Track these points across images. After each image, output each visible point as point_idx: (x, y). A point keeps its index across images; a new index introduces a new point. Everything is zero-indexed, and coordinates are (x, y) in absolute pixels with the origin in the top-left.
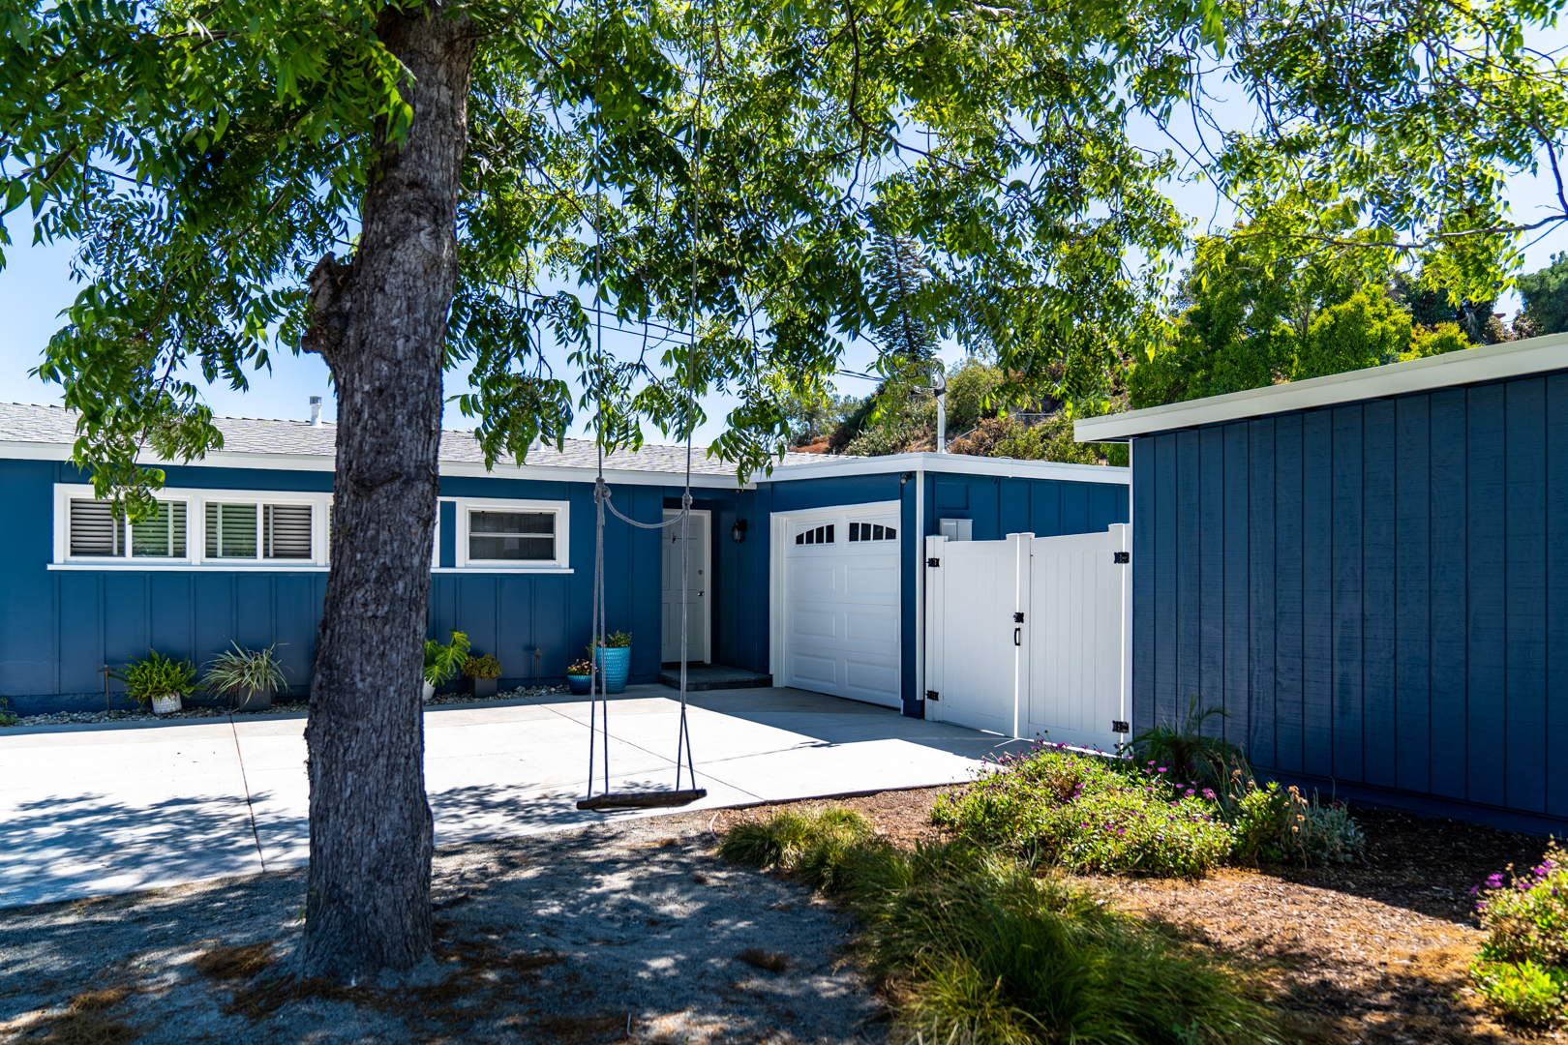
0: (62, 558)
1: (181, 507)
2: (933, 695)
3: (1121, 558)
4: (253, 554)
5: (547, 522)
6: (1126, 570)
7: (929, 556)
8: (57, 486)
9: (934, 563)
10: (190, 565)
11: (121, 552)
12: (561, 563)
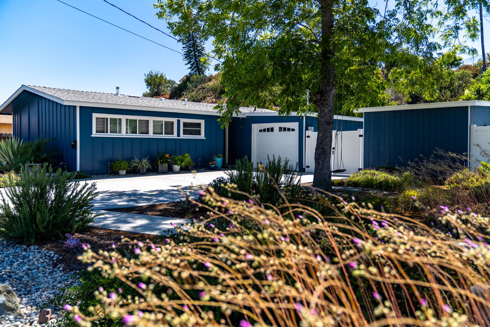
0: (94, 134)
1: (120, 120)
2: (308, 167)
3: (360, 136)
4: (136, 133)
5: (199, 125)
6: (362, 139)
7: (307, 135)
8: (93, 114)
9: (308, 137)
10: (123, 135)
11: (107, 132)
12: (202, 136)
